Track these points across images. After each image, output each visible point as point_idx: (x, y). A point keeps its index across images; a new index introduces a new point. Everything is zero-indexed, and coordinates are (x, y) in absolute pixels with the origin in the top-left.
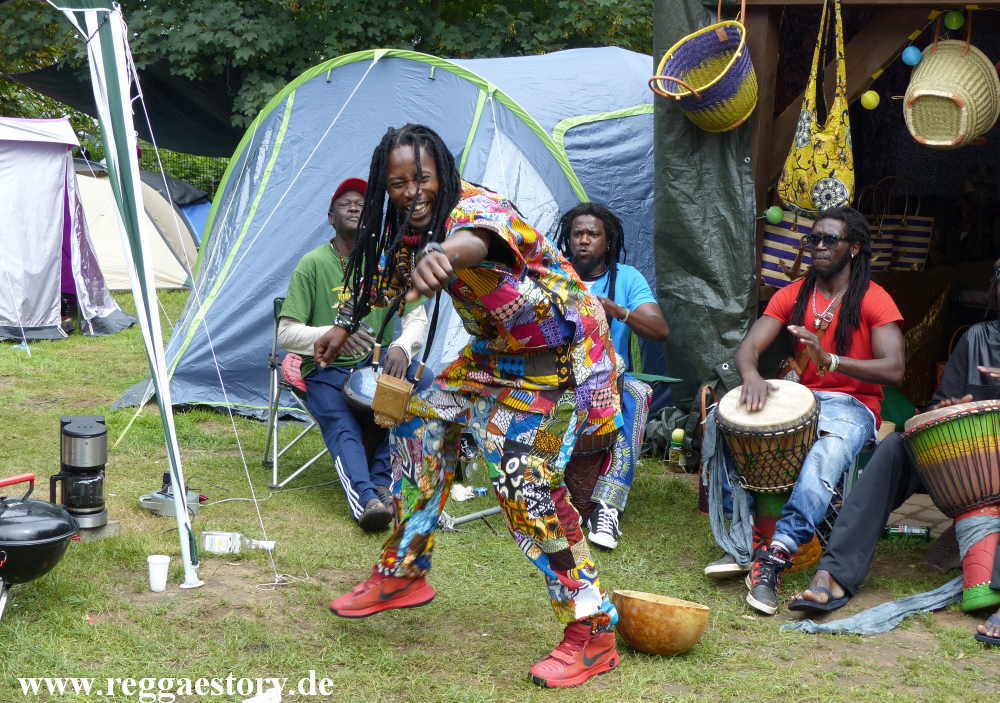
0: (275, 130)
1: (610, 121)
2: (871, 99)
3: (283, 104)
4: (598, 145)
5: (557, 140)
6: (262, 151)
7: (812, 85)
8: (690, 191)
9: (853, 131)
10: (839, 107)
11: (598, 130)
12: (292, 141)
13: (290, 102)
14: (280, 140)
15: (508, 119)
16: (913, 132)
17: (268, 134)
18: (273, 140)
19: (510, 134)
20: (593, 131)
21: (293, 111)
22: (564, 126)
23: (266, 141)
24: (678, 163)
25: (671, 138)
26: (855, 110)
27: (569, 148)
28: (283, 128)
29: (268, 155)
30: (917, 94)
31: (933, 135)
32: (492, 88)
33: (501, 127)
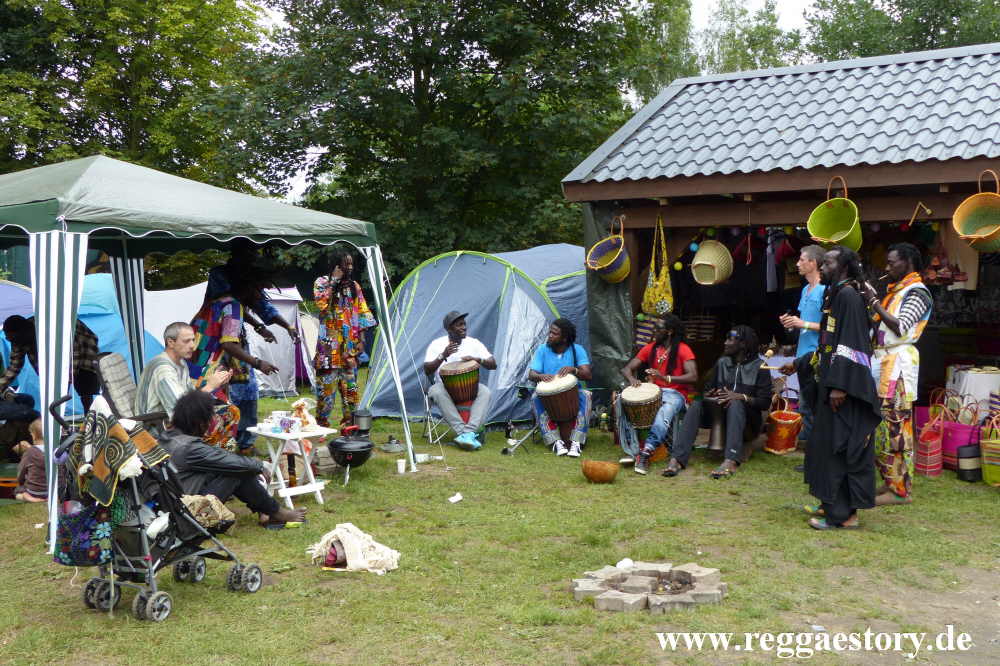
0: (411, 290)
1: (566, 279)
2: (678, 266)
3: (413, 277)
4: (561, 290)
5: (543, 288)
6: (404, 299)
7: (653, 261)
8: (603, 308)
9: (671, 280)
10: (664, 270)
11: (561, 283)
12: (418, 295)
13: (417, 276)
14: (413, 294)
15: (521, 280)
16: (696, 279)
17: (407, 291)
18: (410, 294)
19: (522, 286)
20: (559, 284)
21: (419, 281)
22: (545, 282)
23: (406, 295)
24: (596, 296)
25: (594, 287)
26: (672, 271)
27: (548, 292)
28: (414, 288)
29: (408, 302)
30: (697, 263)
31: (705, 280)
32: (512, 267)
33: (518, 284)
